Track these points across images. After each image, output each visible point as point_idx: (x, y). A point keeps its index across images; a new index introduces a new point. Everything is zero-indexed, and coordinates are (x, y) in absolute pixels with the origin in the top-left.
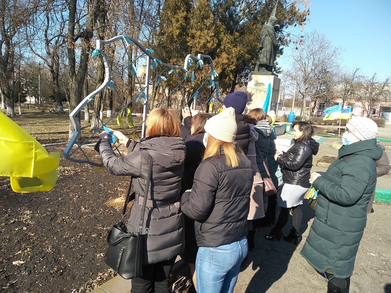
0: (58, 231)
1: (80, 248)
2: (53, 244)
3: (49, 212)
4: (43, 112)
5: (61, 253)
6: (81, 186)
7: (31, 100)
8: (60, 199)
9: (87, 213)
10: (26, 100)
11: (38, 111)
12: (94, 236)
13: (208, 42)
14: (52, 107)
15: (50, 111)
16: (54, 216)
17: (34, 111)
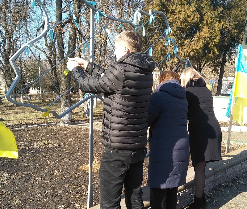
0: (28, 189)
1: (45, 202)
2: (21, 198)
3: (25, 174)
4: (44, 101)
5: (27, 205)
6: (60, 155)
7: (33, 91)
8: (37, 165)
9: (60, 175)
10: (28, 92)
11: (40, 101)
12: (60, 192)
13: (188, 16)
14: (51, 97)
15: (50, 100)
16: (28, 177)
17: (36, 101)
